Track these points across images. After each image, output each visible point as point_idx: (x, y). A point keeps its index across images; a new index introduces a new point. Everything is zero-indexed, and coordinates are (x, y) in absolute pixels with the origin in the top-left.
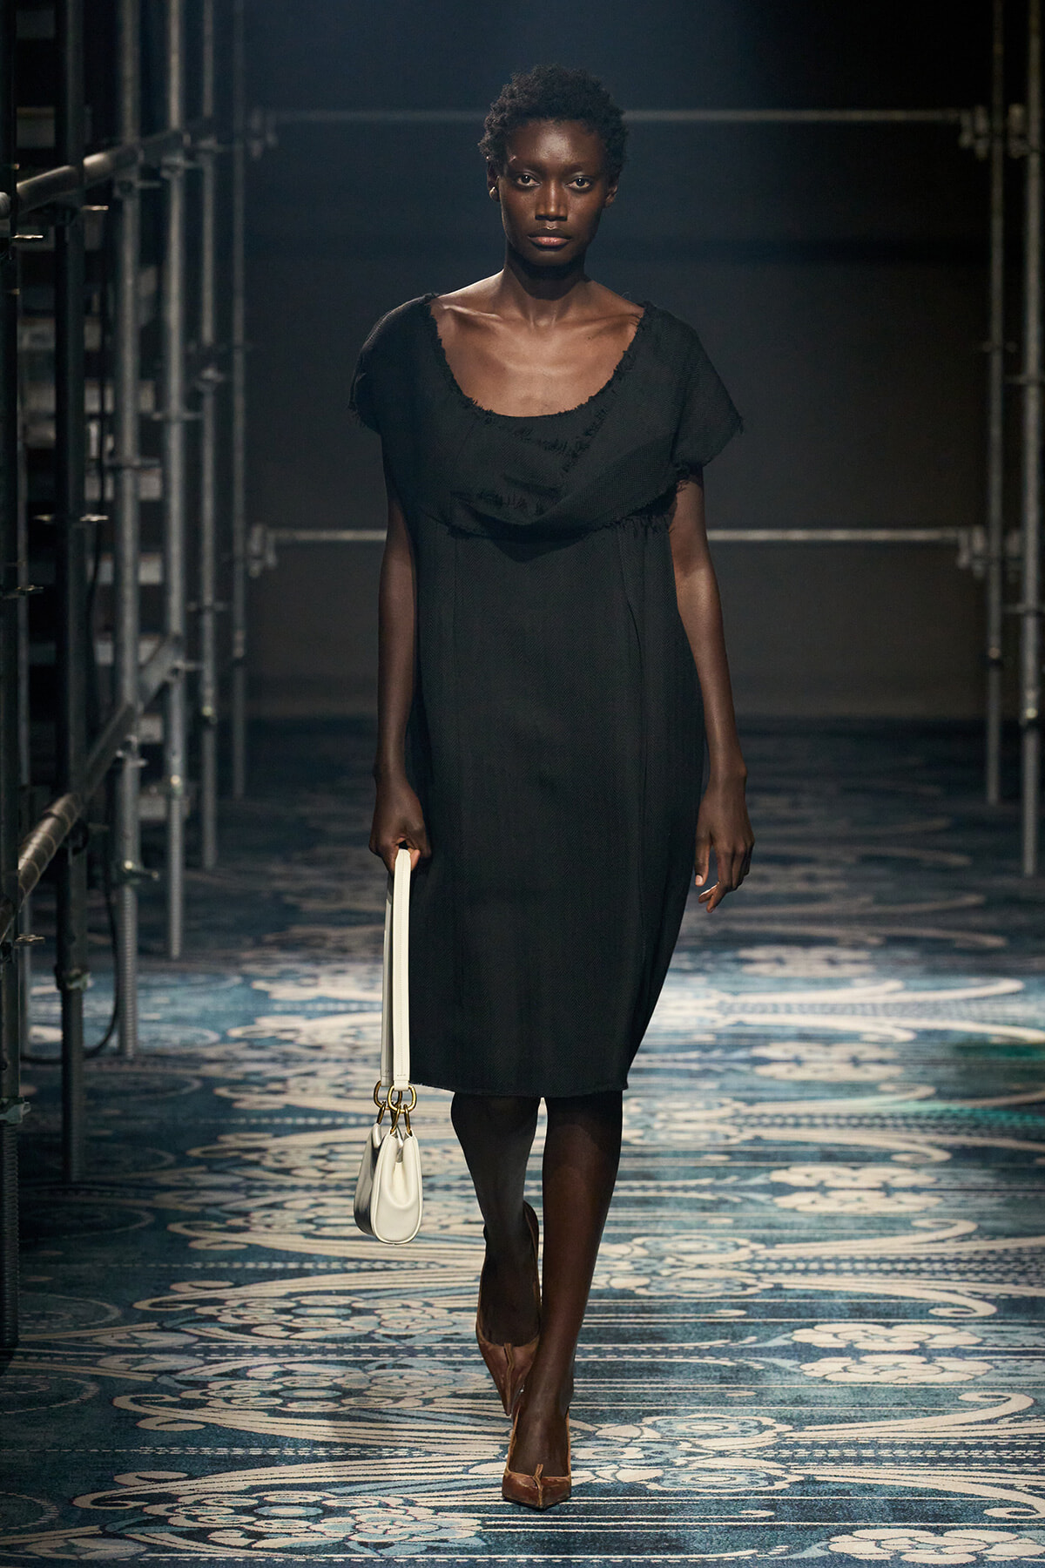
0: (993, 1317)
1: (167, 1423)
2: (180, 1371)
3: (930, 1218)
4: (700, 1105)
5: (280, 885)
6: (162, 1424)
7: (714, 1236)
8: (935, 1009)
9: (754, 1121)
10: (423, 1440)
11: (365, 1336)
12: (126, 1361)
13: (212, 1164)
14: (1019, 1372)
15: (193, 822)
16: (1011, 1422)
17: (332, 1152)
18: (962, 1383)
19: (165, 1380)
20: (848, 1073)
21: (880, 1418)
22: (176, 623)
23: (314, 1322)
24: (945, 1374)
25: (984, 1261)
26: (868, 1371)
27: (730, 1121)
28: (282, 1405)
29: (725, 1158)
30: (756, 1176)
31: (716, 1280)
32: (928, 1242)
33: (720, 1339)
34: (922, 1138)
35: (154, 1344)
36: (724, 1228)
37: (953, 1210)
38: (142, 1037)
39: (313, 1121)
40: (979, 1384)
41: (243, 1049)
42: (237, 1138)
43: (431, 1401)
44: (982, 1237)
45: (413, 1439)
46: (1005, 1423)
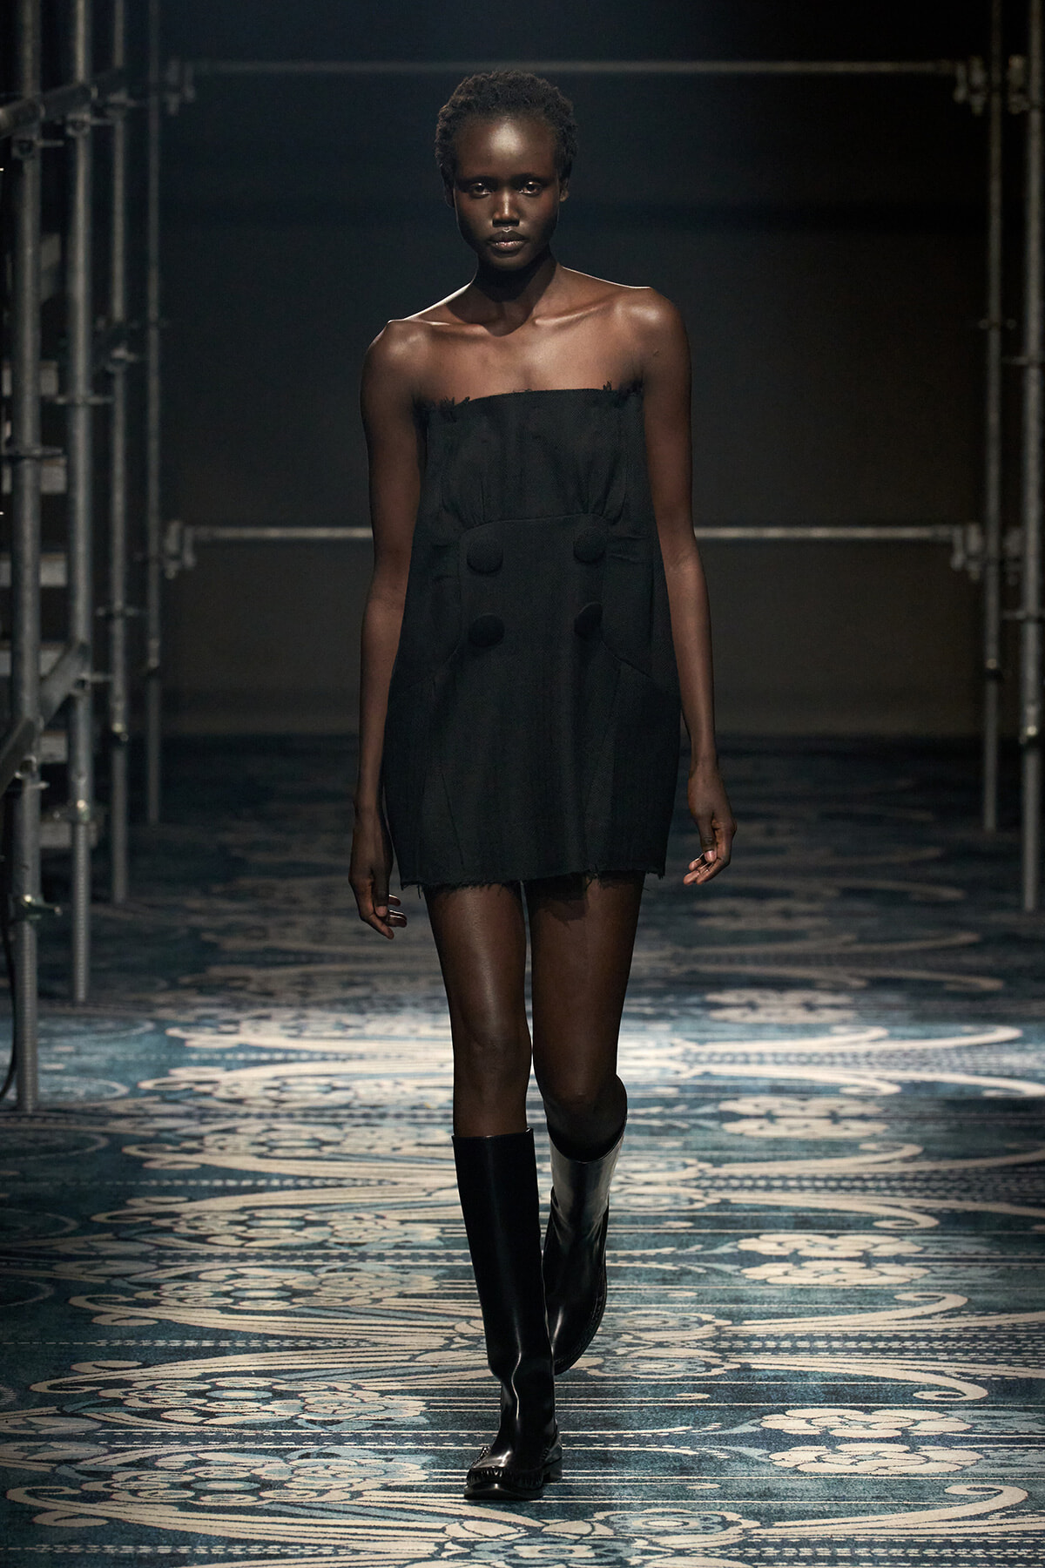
0: (983, 1401)
1: (66, 1518)
2: (81, 1460)
3: (915, 1291)
4: (661, 1166)
5: (197, 920)
6: (61, 1519)
7: (675, 1311)
8: (923, 1060)
9: (722, 1183)
10: (350, 1537)
11: (287, 1421)
12: (22, 1449)
13: (119, 1231)
14: (1012, 1462)
15: (101, 852)
16: (1001, 1517)
17: (253, 1218)
18: (949, 1474)
19: (64, 1470)
20: (825, 1130)
21: (857, 1513)
22: (82, 630)
23: (230, 1406)
24: (930, 1463)
25: (975, 1339)
26: (844, 1462)
27: (694, 1183)
28: (193, 1498)
29: (689, 1224)
30: (722, 1245)
31: (677, 1359)
32: (913, 1318)
33: (681, 1425)
34: (906, 1203)
35: (52, 1431)
36: (686, 1302)
37: (940, 1282)
38: (42, 1090)
39: (231, 1183)
40: (967, 1475)
41: (155, 1103)
42: (147, 1201)
43: (359, 1494)
44: (973, 1312)
45: (339, 1536)
46: (995, 1519)
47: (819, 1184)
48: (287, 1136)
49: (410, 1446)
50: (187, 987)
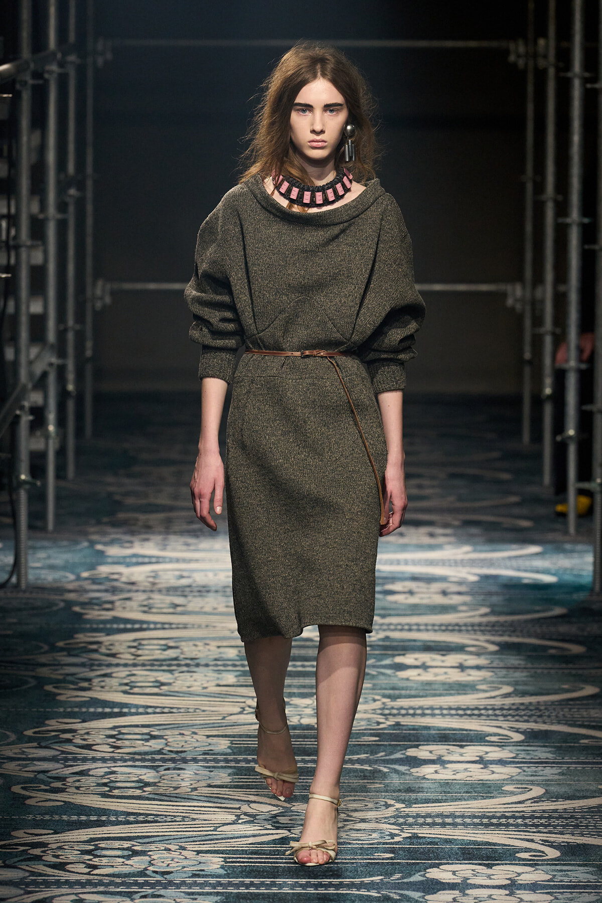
0: (523, 742)
1: (42, 801)
2: (50, 771)
3: (487, 684)
5: (111, 489)
6: (39, 802)
8: (490, 563)
9: (385, 627)
10: (191, 812)
11: (158, 751)
12: (19, 765)
13: (70, 651)
14: (537, 774)
15: (61, 453)
16: (532, 803)
17: (140, 644)
18: (504, 780)
19: (41, 776)
20: (440, 600)
21: (456, 800)
22: (51, 336)
23: (128, 743)
24: (494, 775)
25: (517, 709)
26: (449, 773)
28: (109, 791)
30: (386, 660)
31: (362, 719)
32: (485, 698)
33: (364, 754)
34: (482, 638)
35: (35, 756)
37: (500, 679)
38: (30, 577)
39: (129, 626)
40: (513, 780)
41: (89, 584)
42: (86, 636)
43: (195, 789)
44: (517, 695)
45: (185, 811)
46: (528, 803)
47: (436, 628)
48: (159, 601)
49: (222, 764)
50: (106, 524)
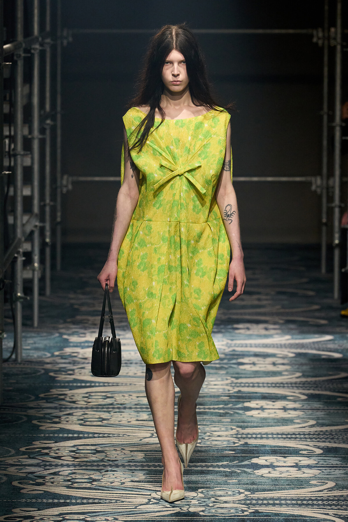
0: (322, 454)
1: (31, 491)
2: (36, 472)
3: (300, 419)
4: (219, 379)
5: (73, 301)
6: (29, 491)
7: (224, 425)
9: (238, 385)
10: (121, 497)
11: (101, 460)
12: (17, 469)
13: (48, 400)
14: (331, 474)
15: (42, 279)
16: (327, 491)
17: (90, 395)
18: (310, 477)
19: (30, 476)
20: (271, 368)
21: (281, 490)
22: (36, 209)
23: (83, 455)
24: (305, 474)
25: (319, 434)
26: (277, 473)
27: (230, 385)
28: (71, 484)
29: (228, 398)
30: (239, 404)
31: (224, 441)
32: (299, 428)
33: (226, 461)
34: (297, 391)
35: (26, 463)
36: (227, 423)
37: (308, 416)
38: (24, 355)
39: (83, 384)
40: (316, 478)
41: (59, 359)
42: (56, 390)
43: (124, 483)
44: (318, 426)
45: (117, 497)
46: (325, 492)
47: (269, 385)
49: (140, 468)
50: (69, 322)
